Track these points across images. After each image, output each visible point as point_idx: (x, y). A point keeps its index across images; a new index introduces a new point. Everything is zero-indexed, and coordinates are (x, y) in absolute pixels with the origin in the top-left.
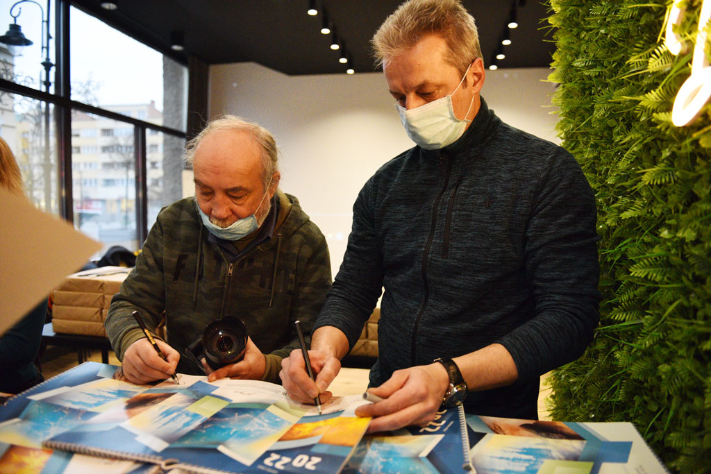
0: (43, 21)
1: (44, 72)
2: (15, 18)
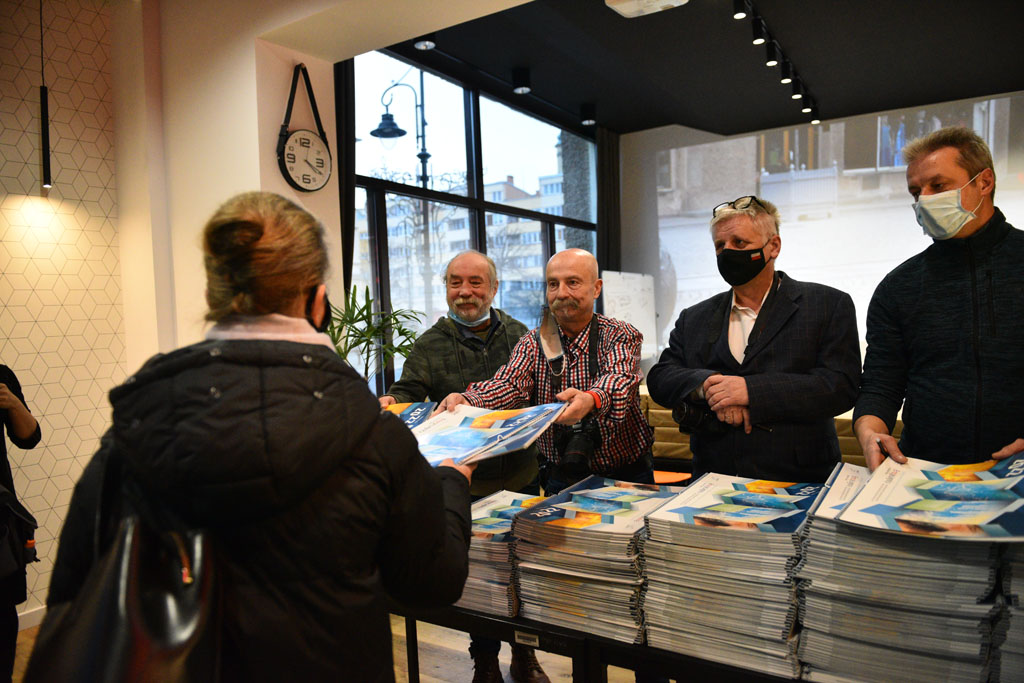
0: (417, 106)
1: (421, 165)
2: (387, 106)
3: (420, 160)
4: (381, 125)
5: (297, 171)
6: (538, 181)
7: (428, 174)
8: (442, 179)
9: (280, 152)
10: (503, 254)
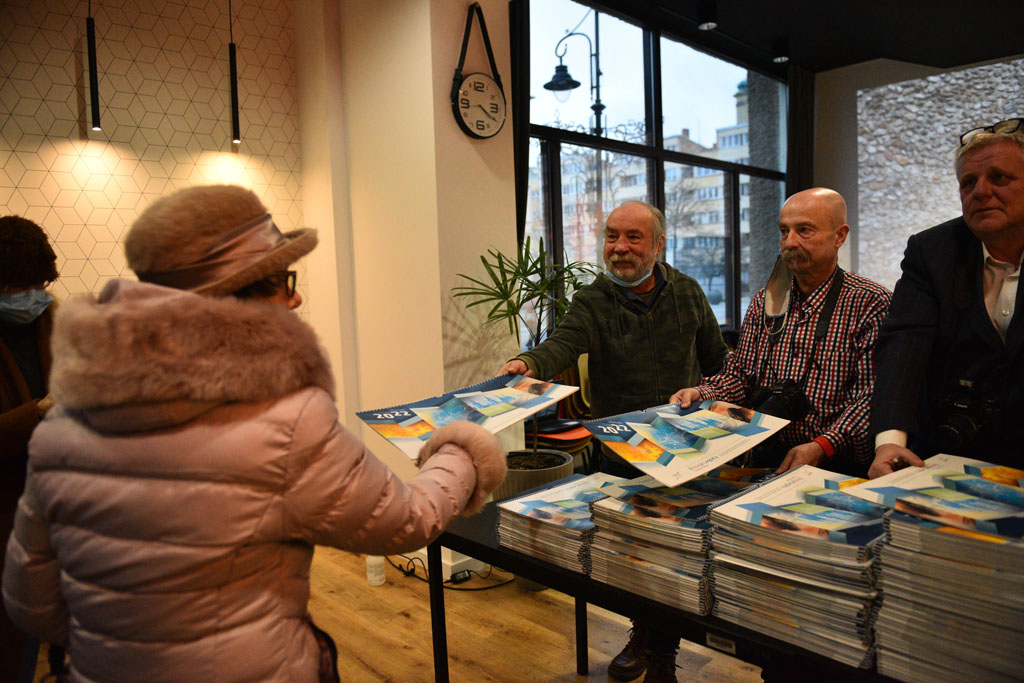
0: (592, 55)
1: (594, 117)
2: (561, 58)
3: (593, 112)
4: (554, 77)
5: (471, 117)
6: (715, 134)
7: (603, 126)
8: (617, 131)
9: (454, 97)
10: (677, 209)
